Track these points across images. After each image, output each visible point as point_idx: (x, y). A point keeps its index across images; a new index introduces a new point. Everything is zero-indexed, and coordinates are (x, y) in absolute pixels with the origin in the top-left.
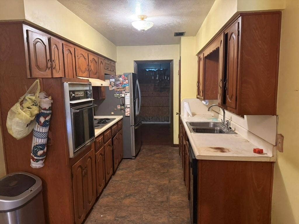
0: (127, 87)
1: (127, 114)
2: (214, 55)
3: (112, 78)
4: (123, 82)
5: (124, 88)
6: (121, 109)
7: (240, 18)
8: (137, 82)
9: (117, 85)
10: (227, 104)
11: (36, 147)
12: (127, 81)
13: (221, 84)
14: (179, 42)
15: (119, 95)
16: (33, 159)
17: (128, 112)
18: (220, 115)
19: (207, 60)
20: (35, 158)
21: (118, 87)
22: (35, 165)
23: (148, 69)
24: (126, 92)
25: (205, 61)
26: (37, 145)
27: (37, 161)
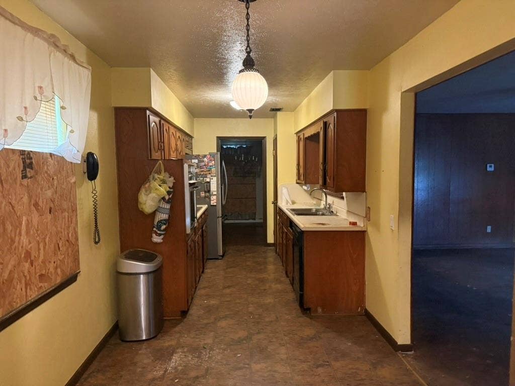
0: (213, 169)
1: (213, 203)
2: (314, 138)
3: (194, 159)
4: (208, 163)
5: (209, 171)
6: (205, 197)
7: (335, 113)
8: (223, 162)
9: (201, 167)
10: (327, 185)
11: (160, 222)
12: (213, 162)
13: (321, 167)
14: (275, 117)
15: (203, 180)
16: (156, 233)
17: (214, 200)
18: (322, 201)
19: (308, 141)
20: (159, 232)
21: (202, 170)
22: (157, 239)
23: (225, 145)
24: (211, 176)
25: (306, 141)
26: (161, 220)
27: (160, 235)
